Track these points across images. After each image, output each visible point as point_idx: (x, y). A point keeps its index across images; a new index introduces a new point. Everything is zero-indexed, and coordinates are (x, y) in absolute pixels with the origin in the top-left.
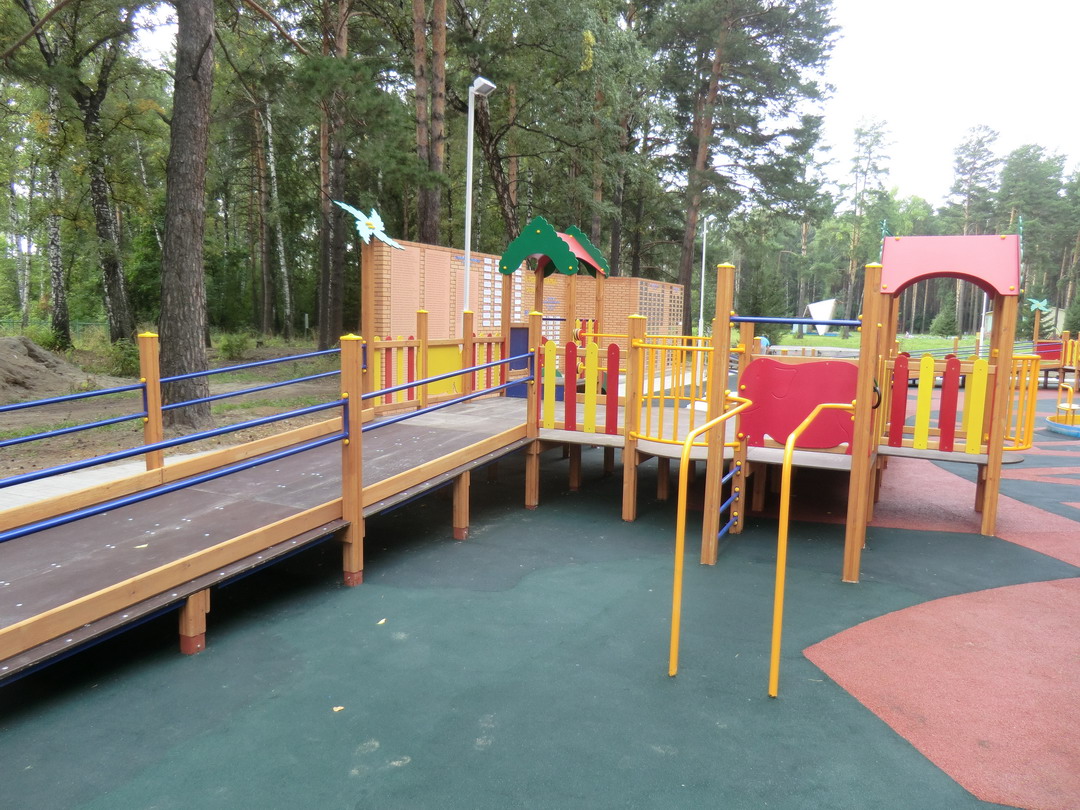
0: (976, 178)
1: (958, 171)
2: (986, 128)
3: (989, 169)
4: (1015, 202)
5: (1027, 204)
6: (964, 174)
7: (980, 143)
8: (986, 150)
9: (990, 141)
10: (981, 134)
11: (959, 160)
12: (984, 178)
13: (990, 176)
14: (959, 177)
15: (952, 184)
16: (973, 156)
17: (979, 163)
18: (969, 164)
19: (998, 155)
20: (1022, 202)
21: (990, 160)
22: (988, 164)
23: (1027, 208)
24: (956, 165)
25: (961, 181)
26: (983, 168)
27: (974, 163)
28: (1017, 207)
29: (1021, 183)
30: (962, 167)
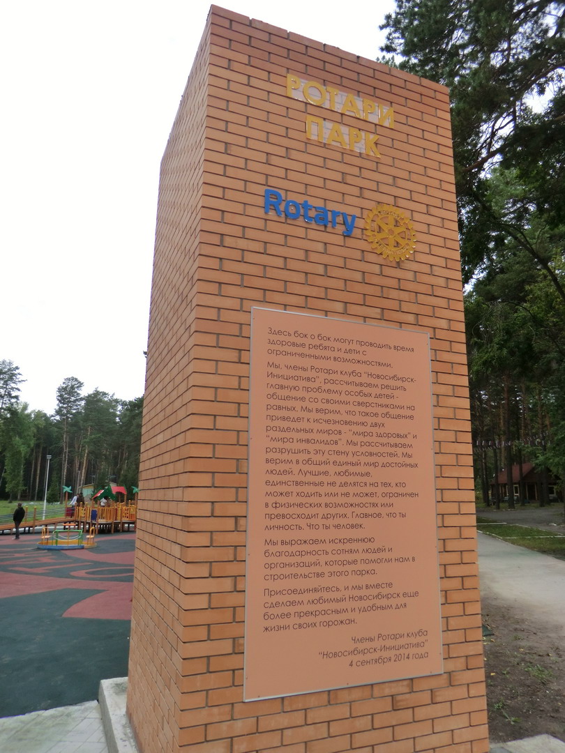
0: (71, 407)
3: (78, 403)
4: (91, 423)
6: (64, 404)
10: (74, 383)
11: (61, 396)
12: (75, 408)
13: (78, 407)
14: (61, 405)
17: (73, 399)
18: (67, 398)
19: (82, 396)
20: (95, 424)
21: (78, 398)
27: (70, 398)
28: (92, 426)
29: (93, 413)
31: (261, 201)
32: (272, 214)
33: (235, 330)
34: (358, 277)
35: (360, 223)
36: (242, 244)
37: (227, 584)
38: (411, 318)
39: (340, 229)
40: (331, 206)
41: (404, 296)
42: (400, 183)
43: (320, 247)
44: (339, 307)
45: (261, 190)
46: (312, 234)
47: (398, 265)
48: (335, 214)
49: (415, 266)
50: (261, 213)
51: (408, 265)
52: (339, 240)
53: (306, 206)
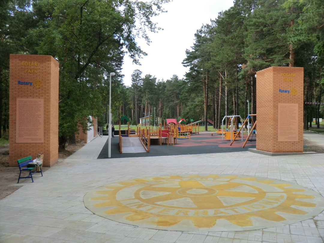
0: (137, 83)
1: (133, 81)
2: (139, 70)
3: (141, 81)
4: (147, 90)
5: (150, 91)
6: (134, 82)
7: (138, 74)
8: (139, 76)
9: (140, 74)
10: (138, 72)
11: (133, 78)
12: (139, 83)
13: (141, 83)
14: (133, 82)
15: (132, 84)
16: (137, 78)
17: (138, 79)
18: (136, 79)
19: (142, 78)
20: (149, 90)
21: (140, 79)
22: (140, 80)
23: (150, 92)
24: (132, 79)
25: (134, 83)
26: (139, 80)
27: (137, 79)
28: (148, 91)
29: (149, 86)
30: (134, 80)
31: (279, 91)
32: (280, 92)
33: (276, 106)
34: (290, 98)
35: (290, 91)
36: (277, 96)
37: (276, 131)
38: (296, 102)
39: (288, 92)
40: (287, 90)
41: (295, 99)
42: (296, 84)
43: (285, 95)
44: (287, 102)
45: (279, 89)
46: (285, 94)
47: (295, 96)
48: (287, 91)
49: (297, 95)
50: (279, 92)
51: (296, 95)
52: (287, 94)
53: (284, 90)
